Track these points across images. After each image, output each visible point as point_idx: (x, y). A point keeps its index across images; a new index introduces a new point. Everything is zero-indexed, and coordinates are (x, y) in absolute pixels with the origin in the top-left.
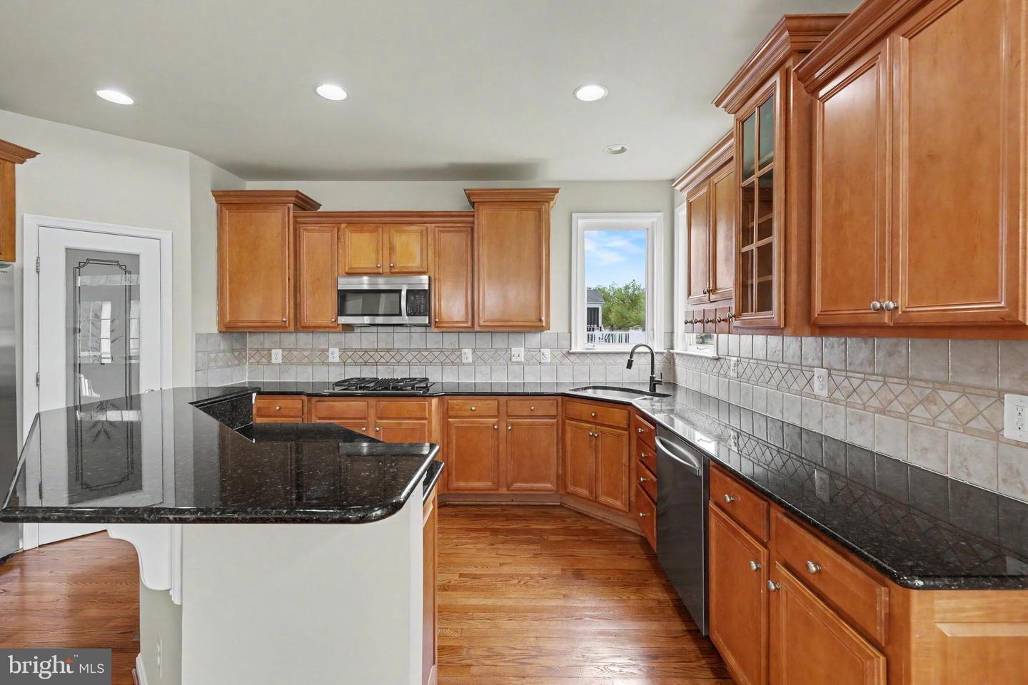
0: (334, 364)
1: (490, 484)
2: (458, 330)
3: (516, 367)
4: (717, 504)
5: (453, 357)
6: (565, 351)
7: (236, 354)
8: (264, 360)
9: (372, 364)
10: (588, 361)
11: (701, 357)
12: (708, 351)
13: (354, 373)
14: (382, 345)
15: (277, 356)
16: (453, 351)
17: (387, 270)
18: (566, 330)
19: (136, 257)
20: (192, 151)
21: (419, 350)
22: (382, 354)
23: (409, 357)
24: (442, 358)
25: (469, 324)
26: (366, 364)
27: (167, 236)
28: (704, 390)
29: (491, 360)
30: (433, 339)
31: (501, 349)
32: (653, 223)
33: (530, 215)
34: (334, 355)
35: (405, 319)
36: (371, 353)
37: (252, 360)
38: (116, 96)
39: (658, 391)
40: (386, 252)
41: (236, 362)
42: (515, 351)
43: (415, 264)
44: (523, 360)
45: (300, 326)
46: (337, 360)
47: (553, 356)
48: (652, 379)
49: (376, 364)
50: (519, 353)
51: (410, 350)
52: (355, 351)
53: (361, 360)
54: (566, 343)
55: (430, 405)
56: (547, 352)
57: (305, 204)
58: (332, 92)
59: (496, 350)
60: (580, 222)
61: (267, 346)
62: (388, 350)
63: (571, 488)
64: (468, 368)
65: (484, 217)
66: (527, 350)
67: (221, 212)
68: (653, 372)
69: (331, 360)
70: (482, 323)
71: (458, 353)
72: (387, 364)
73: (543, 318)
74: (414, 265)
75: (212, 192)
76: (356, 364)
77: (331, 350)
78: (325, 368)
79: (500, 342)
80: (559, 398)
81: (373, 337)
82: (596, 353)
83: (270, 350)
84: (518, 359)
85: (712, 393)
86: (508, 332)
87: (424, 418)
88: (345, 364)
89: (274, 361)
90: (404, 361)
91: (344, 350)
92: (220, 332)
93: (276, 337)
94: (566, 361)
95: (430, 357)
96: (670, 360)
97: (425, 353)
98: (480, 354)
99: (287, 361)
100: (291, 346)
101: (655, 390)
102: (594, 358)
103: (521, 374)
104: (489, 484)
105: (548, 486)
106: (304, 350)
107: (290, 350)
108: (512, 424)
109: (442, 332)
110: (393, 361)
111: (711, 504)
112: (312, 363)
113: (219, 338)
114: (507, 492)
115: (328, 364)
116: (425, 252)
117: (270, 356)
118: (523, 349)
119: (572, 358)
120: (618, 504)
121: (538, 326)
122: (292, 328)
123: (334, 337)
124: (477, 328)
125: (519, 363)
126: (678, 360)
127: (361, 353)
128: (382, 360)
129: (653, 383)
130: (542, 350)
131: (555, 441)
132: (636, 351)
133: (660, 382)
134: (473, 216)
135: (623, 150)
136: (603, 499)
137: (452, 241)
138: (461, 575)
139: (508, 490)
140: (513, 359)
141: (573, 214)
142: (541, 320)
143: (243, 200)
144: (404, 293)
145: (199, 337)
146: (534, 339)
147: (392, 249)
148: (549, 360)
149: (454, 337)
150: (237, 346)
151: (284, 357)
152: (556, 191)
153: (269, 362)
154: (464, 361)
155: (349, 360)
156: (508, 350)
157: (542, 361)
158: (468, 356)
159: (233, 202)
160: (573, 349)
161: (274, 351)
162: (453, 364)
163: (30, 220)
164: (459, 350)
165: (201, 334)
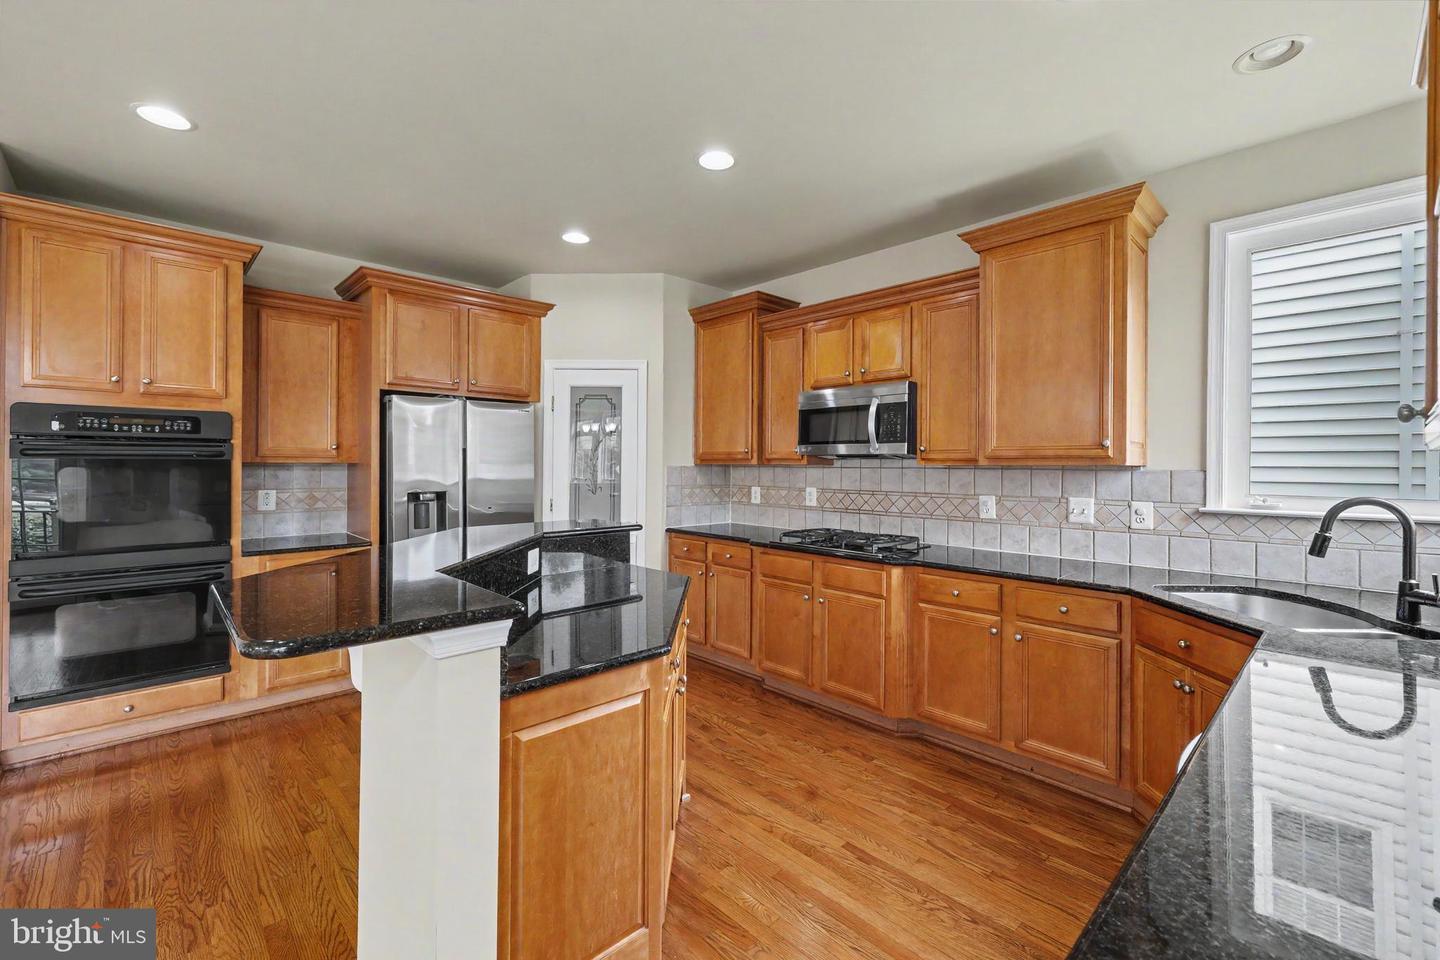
0: (811, 508)
1: (984, 726)
2: (960, 464)
3: (1079, 534)
5: (965, 509)
6: (1190, 508)
7: (717, 490)
8: (745, 499)
9: (853, 512)
10: (1253, 532)
13: (835, 523)
14: (866, 486)
15: (756, 495)
16: (966, 497)
17: (858, 378)
18: (1191, 463)
19: (619, 390)
20: (666, 272)
21: (915, 495)
22: (866, 497)
23: (902, 504)
24: (948, 508)
25: (974, 455)
26: (847, 510)
27: (642, 365)
29: (1028, 518)
30: (934, 480)
31: (1048, 500)
33: (1079, 252)
34: (812, 496)
35: (876, 448)
36: (853, 496)
37: (735, 499)
39: (1424, 623)
40: (858, 352)
41: (716, 499)
42: (1075, 503)
43: (896, 365)
44: (1092, 520)
45: (764, 461)
46: (814, 503)
47: (1162, 518)
48: (1406, 588)
49: (859, 511)
50: (1084, 507)
51: (903, 494)
52: (835, 491)
53: (841, 506)
54: (1194, 494)
55: (889, 576)
56: (1146, 509)
57: (772, 305)
58: (716, 159)
59: (1041, 500)
60: (1231, 237)
61: (747, 482)
62: (873, 493)
63: (1143, 785)
64: (990, 527)
65: (994, 273)
66: (1101, 503)
68: (1408, 573)
69: (808, 503)
70: (990, 453)
71: (972, 502)
72: (872, 512)
73: (1108, 443)
74: (893, 367)
75: (690, 311)
76: (835, 510)
77: (808, 489)
78: (802, 512)
79: (1045, 486)
80: (1126, 600)
81: (855, 474)
82: (1276, 517)
83: (750, 487)
84: (1081, 519)
86: (1031, 468)
87: (880, 597)
88: (823, 509)
89: (753, 501)
90: (894, 509)
91: (822, 491)
92: (697, 465)
93: (756, 472)
94: (1193, 528)
95: (930, 506)
97: (923, 500)
98: (1009, 504)
99: (766, 502)
100: (769, 484)
101: (1413, 618)
102: (1270, 526)
103: (1087, 546)
104: (982, 726)
105: (1097, 764)
106: (782, 488)
107: (768, 488)
108: (1023, 632)
109: (949, 468)
110: (879, 508)
112: (790, 507)
113: (695, 471)
114: (1014, 750)
115: (805, 508)
116: (908, 345)
117: (750, 492)
118: (1093, 500)
119: (1210, 524)
121: (1099, 455)
122: (754, 461)
123: (809, 473)
124: (983, 461)
125: (1084, 527)
127: (841, 496)
128: (866, 507)
129: (1410, 600)
130: (1135, 505)
131: (1113, 682)
133: (1430, 601)
134: (977, 275)
135: (1295, 50)
137: (949, 323)
138: (848, 846)
139: (1016, 746)
140: (1072, 518)
141: (1212, 225)
142: (1102, 446)
143: (716, 314)
144: (873, 410)
145: (671, 470)
146: (1116, 485)
147: (865, 347)
148: (1150, 524)
149: (966, 475)
150: (717, 480)
151: (762, 497)
152: (1138, 190)
153: (749, 503)
154: (983, 516)
155: (828, 505)
156: (1063, 501)
157: (1134, 525)
158: (989, 508)
159: (707, 318)
160: (1211, 507)
161: (754, 489)
162: (966, 519)
163: (548, 364)
164: (974, 496)
165: (675, 467)
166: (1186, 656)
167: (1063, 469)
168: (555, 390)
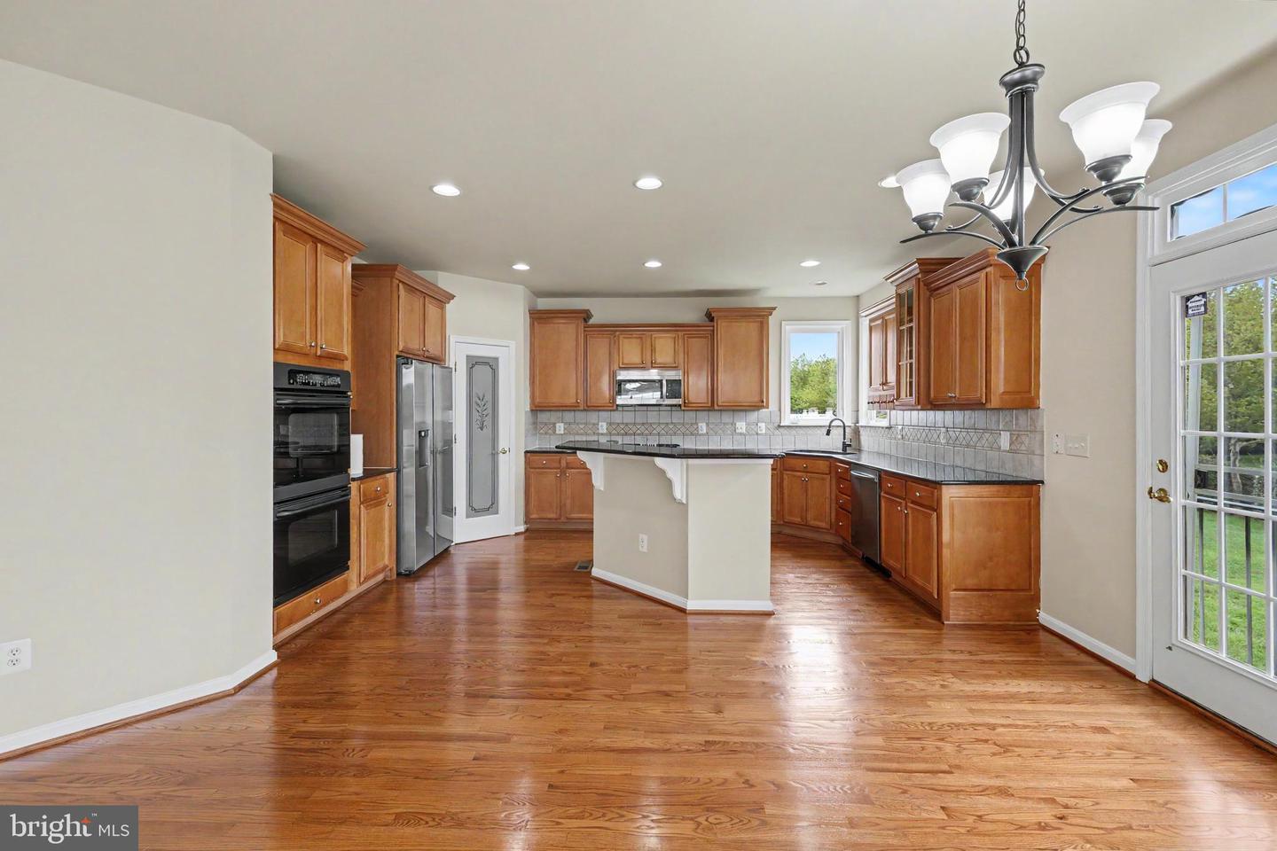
0: (602, 434)
2: (699, 409)
3: (739, 438)
4: (885, 493)
5: (692, 429)
6: (776, 425)
7: (534, 426)
8: (550, 431)
9: (631, 435)
10: (794, 432)
11: (879, 427)
12: (885, 423)
14: (638, 421)
15: (560, 428)
16: (692, 424)
17: (648, 365)
18: (776, 409)
19: (496, 359)
21: (666, 424)
22: (638, 427)
23: (659, 429)
24: (683, 429)
25: (710, 405)
26: (626, 434)
27: (513, 344)
28: (881, 450)
29: (720, 431)
30: (677, 416)
31: (727, 424)
32: (842, 328)
33: (754, 325)
34: (603, 427)
35: (663, 401)
36: (631, 427)
37: (541, 431)
38: (521, 267)
39: (848, 452)
40: (649, 353)
41: (535, 432)
42: (738, 425)
44: (745, 431)
45: (587, 406)
46: (605, 431)
47: (767, 428)
48: (844, 443)
49: (634, 434)
50: (741, 426)
51: (659, 424)
52: (618, 424)
53: (622, 432)
54: (777, 419)
56: (762, 425)
59: (725, 424)
60: (787, 327)
61: (553, 420)
62: (643, 424)
63: (788, 518)
64: (703, 438)
65: (722, 326)
66: (748, 424)
67: (533, 324)
68: (844, 439)
69: (600, 431)
70: (720, 404)
71: (695, 427)
72: (642, 434)
73: (765, 400)
75: (528, 311)
76: (618, 434)
77: (600, 424)
78: (596, 437)
79: (726, 417)
81: (631, 415)
82: (800, 427)
83: (554, 424)
84: (741, 431)
85: (887, 451)
88: (610, 434)
89: (557, 432)
90: (655, 432)
91: (610, 424)
92: (532, 410)
93: (559, 414)
94: (777, 432)
95: (675, 429)
96: (857, 431)
97: (671, 426)
98: (711, 427)
99: (568, 432)
100: (572, 421)
101: (846, 450)
102: (798, 429)
103: (742, 442)
106: (582, 424)
107: (570, 424)
109: (684, 411)
110: (646, 432)
111: (882, 494)
112: (586, 434)
113: (530, 414)
115: (598, 434)
116: (676, 352)
117: (556, 427)
118: (745, 423)
119: (781, 430)
120: (823, 525)
121: (760, 405)
122: (581, 408)
123: (604, 414)
124: (716, 408)
125: (741, 434)
126: (862, 432)
127: (622, 426)
128: (639, 432)
129: (845, 446)
130: (759, 424)
132: (833, 424)
133: (850, 445)
134: (713, 327)
135: (824, 283)
136: (812, 523)
137: (698, 345)
140: (737, 431)
141: (782, 322)
142: (763, 402)
143: (550, 316)
144: (664, 382)
146: (753, 416)
147: (653, 350)
148: (764, 431)
149: (692, 414)
150: (537, 420)
151: (565, 429)
152: (774, 309)
153: (554, 433)
154: (700, 432)
155: (614, 432)
156: (733, 424)
157: (759, 432)
158: (703, 428)
159: (539, 318)
160: (782, 424)
161: (557, 425)
162: (692, 434)
163: (453, 339)
164: (696, 424)
165: (526, 412)
166: (806, 471)
167: (733, 411)
168: (457, 357)
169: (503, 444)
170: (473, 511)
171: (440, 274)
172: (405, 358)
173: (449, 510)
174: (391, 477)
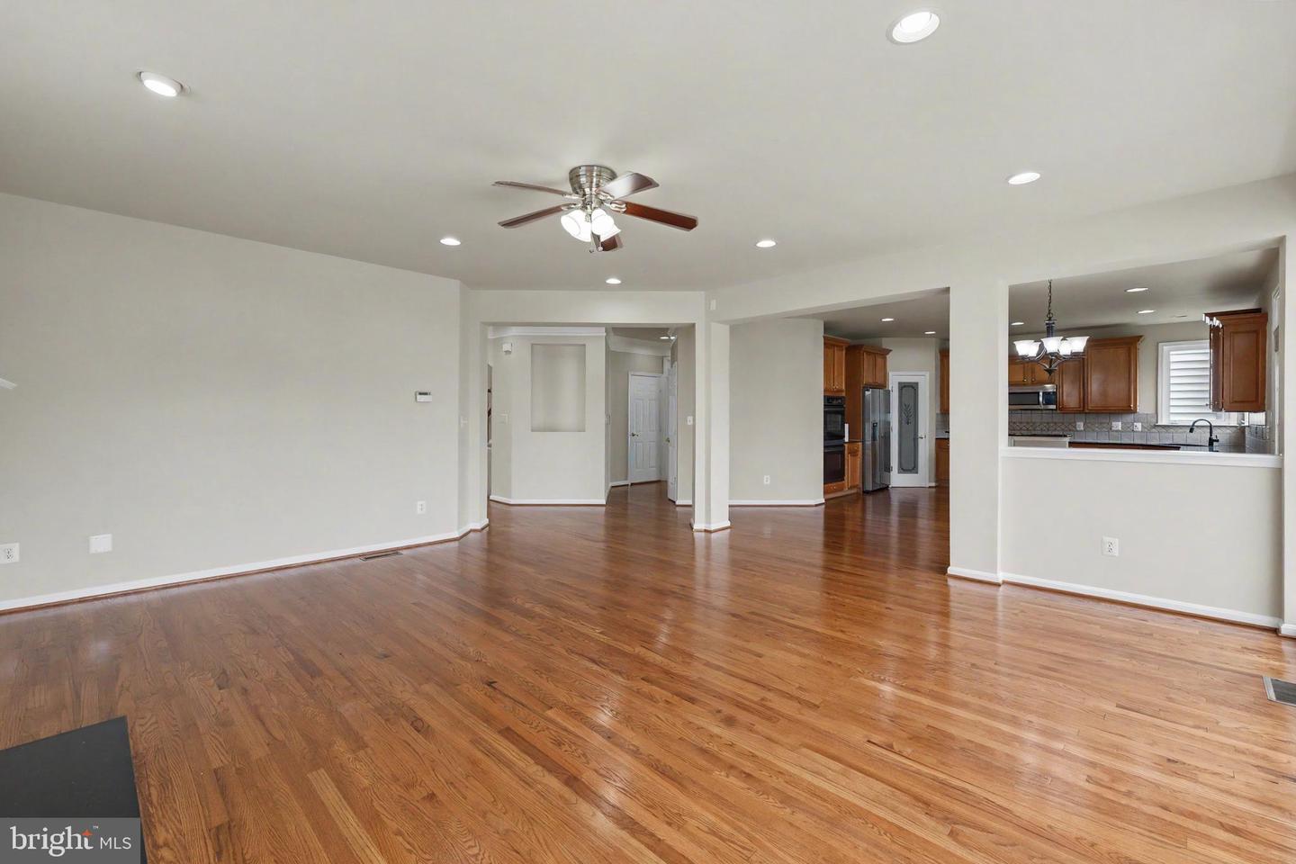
2: (1074, 412)
3: (1115, 434)
5: (1070, 427)
9: (1018, 430)
10: (1171, 430)
14: (1024, 420)
16: (1070, 423)
17: (1030, 382)
18: (1153, 411)
19: (917, 384)
21: (1048, 423)
22: (1024, 425)
23: (1041, 426)
24: (1062, 427)
25: (1081, 409)
27: (928, 375)
29: (1098, 430)
30: (1057, 417)
31: (1103, 424)
33: (1122, 352)
35: (1041, 407)
36: (1018, 424)
38: (930, 332)
40: (1030, 373)
42: (1114, 423)
43: (1047, 379)
44: (1120, 429)
47: (1143, 427)
48: (1210, 439)
49: (1020, 430)
50: (1118, 425)
51: (1041, 423)
54: (1154, 420)
56: (1138, 425)
59: (1100, 423)
60: (1165, 347)
62: (1028, 423)
64: (1080, 433)
66: (1123, 424)
68: (1211, 435)
70: (1090, 408)
71: (1073, 425)
72: (1027, 430)
73: (1132, 406)
75: (939, 351)
79: (1103, 418)
81: (1018, 416)
82: (1178, 426)
84: (1117, 429)
90: (1037, 428)
94: (1154, 430)
95: (1055, 427)
97: (1052, 425)
98: (1088, 425)
101: (1213, 445)
102: (1176, 428)
103: (1118, 437)
109: (1065, 413)
110: (1031, 428)
118: (1120, 423)
119: (1159, 429)
121: (1128, 410)
124: (1086, 411)
125: (1117, 431)
129: (1211, 442)
130: (1135, 424)
132: (1196, 423)
133: (1218, 441)
137: (1071, 367)
140: (1113, 429)
141: (1159, 344)
142: (1130, 407)
144: (1041, 394)
146: (1130, 418)
148: (1140, 430)
149: (1071, 416)
152: (1142, 337)
154: (1078, 429)
156: (1109, 424)
157: (1136, 430)
158: (1080, 426)
160: (1159, 423)
162: (1070, 430)
163: (891, 374)
164: (1075, 422)
165: (937, 414)
167: (1109, 413)
168: (893, 385)
169: (921, 433)
170: (902, 470)
171: (884, 339)
172: (867, 387)
173: (888, 469)
174: (860, 444)
